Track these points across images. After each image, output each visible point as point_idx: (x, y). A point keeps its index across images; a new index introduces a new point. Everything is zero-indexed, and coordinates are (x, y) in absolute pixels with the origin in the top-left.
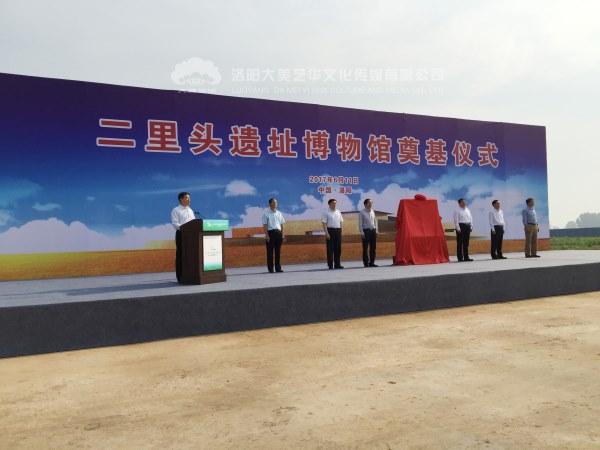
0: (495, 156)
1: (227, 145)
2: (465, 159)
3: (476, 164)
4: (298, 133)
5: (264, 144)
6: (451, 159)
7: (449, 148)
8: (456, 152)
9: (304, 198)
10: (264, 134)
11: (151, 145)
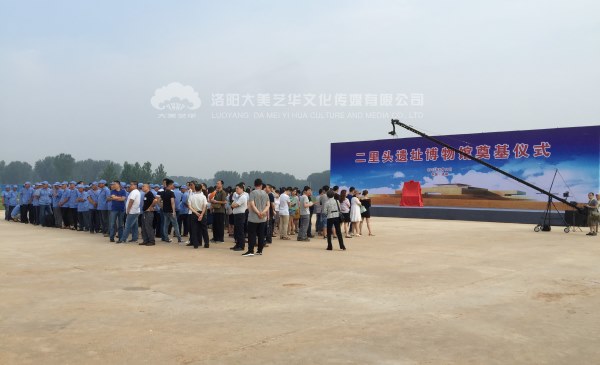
0: (548, 150)
1: (395, 158)
2: (523, 153)
3: (531, 156)
4: (423, 150)
5: (409, 156)
6: (512, 154)
7: (511, 149)
8: (517, 150)
9: (425, 178)
10: (409, 152)
11: (370, 161)
